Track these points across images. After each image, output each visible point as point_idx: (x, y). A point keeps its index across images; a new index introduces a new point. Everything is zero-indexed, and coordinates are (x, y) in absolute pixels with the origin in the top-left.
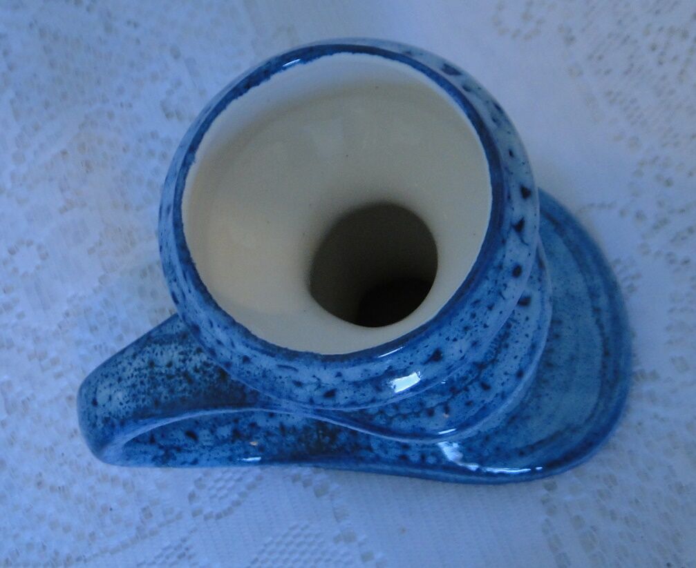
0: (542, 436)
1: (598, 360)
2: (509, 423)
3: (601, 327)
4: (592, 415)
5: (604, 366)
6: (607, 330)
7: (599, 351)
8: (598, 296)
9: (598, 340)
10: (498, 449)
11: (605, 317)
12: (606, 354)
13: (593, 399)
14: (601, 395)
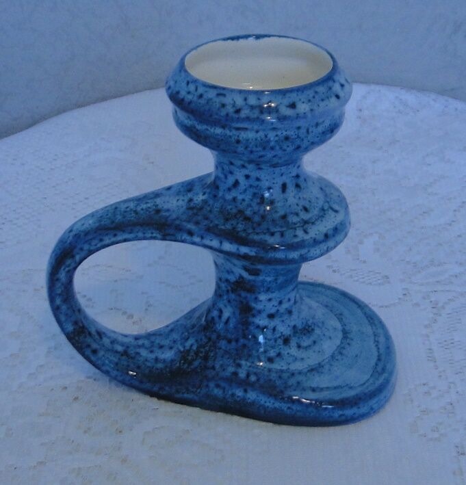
0: (330, 385)
2: (309, 371)
10: (298, 383)
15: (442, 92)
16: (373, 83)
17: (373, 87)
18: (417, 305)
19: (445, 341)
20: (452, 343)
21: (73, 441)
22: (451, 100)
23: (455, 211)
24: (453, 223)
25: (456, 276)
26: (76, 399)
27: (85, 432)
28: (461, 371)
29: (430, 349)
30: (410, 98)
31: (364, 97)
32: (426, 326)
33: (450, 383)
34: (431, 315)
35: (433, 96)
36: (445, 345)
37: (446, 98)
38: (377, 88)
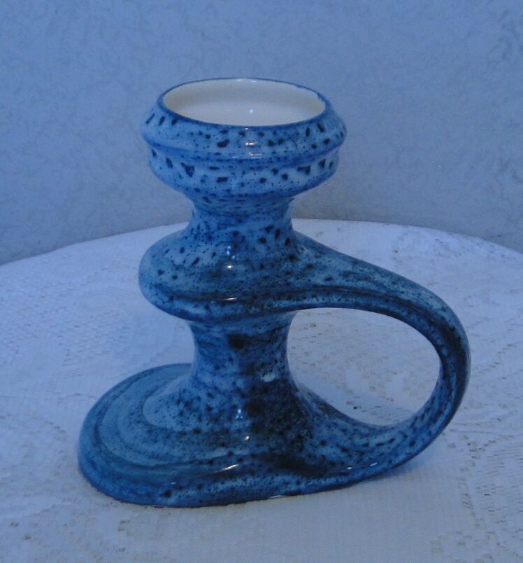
15: (488, 237)
16: (411, 225)
17: (411, 228)
18: (453, 446)
19: (485, 487)
20: (493, 489)
22: (496, 246)
23: (499, 353)
24: (497, 365)
25: (499, 420)
28: (502, 519)
29: (466, 495)
30: (453, 241)
31: (401, 238)
32: (462, 470)
33: (490, 533)
34: (469, 458)
35: (478, 240)
36: (485, 490)
37: (491, 243)
38: (416, 229)
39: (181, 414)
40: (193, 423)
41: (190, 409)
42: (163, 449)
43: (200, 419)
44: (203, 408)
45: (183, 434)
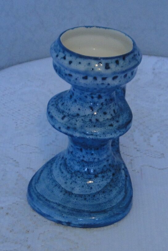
1: (47, 197)
2: (51, 170)
3: (54, 203)
4: (35, 188)
5: (44, 197)
6: (52, 204)
7: (49, 199)
8: (62, 208)
9: (51, 200)
11: (55, 206)
12: (47, 200)
13: (39, 191)
14: (38, 193)
16: (160, 56)
21: (4, 236)
26: (7, 214)
27: (11, 231)
31: (156, 63)
39: (103, 177)
40: (110, 174)
41: (105, 172)
42: (116, 189)
43: (110, 171)
44: (108, 167)
45: (112, 180)
